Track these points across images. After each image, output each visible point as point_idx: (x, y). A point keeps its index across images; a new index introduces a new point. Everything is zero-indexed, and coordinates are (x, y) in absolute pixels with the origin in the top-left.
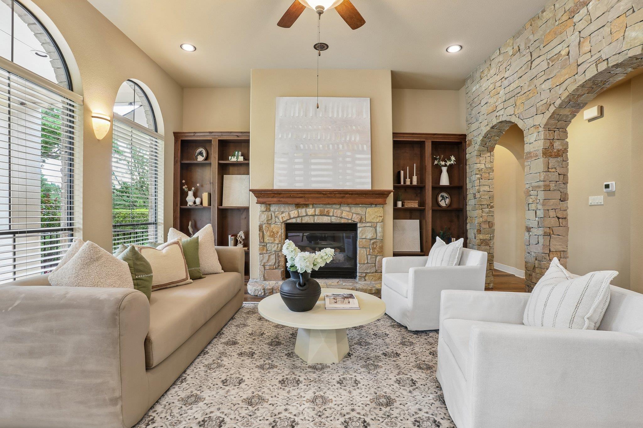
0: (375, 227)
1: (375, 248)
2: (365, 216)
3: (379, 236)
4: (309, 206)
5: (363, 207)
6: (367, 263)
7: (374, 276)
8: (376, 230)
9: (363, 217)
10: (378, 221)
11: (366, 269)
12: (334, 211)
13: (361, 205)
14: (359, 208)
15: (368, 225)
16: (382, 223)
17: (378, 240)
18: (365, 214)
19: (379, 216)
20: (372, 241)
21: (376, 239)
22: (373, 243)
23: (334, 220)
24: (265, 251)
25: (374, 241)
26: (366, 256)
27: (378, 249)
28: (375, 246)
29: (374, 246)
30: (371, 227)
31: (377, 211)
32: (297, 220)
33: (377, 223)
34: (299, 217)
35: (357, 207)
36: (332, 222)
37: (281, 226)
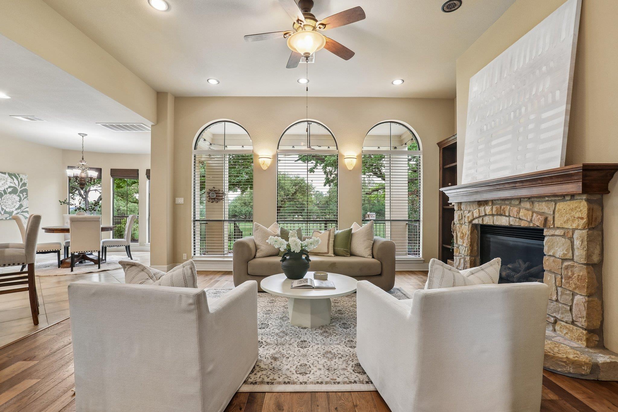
0: (570, 238)
1: (570, 277)
2: (554, 217)
3: (578, 256)
4: (488, 203)
5: (551, 201)
6: (557, 300)
7: (569, 330)
8: (572, 243)
9: (550, 218)
10: (574, 226)
11: (555, 312)
12: (510, 208)
13: (547, 199)
14: (544, 203)
15: (558, 232)
16: (584, 231)
17: (576, 264)
18: (552, 213)
19: (579, 218)
20: (566, 264)
21: (572, 260)
22: (567, 268)
23: (514, 222)
24: (458, 254)
25: (570, 263)
26: (554, 288)
27: (575, 280)
28: (570, 274)
29: (568, 272)
30: (564, 236)
31: (574, 207)
32: (479, 221)
33: (574, 230)
34: (480, 217)
35: (542, 201)
36: (511, 225)
37: (468, 227)
